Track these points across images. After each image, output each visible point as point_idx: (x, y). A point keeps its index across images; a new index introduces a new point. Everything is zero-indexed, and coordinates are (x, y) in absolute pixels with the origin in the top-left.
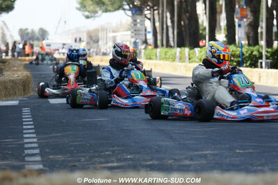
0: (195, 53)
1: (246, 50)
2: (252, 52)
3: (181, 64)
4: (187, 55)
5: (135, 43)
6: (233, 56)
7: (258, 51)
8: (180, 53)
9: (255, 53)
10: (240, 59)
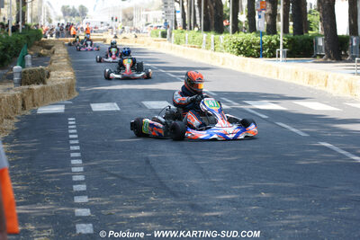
0: (219, 38)
1: (265, 38)
2: (271, 41)
3: (206, 52)
4: (212, 40)
5: (166, 23)
6: (254, 44)
7: (276, 40)
8: (207, 38)
9: (274, 41)
10: (260, 47)
